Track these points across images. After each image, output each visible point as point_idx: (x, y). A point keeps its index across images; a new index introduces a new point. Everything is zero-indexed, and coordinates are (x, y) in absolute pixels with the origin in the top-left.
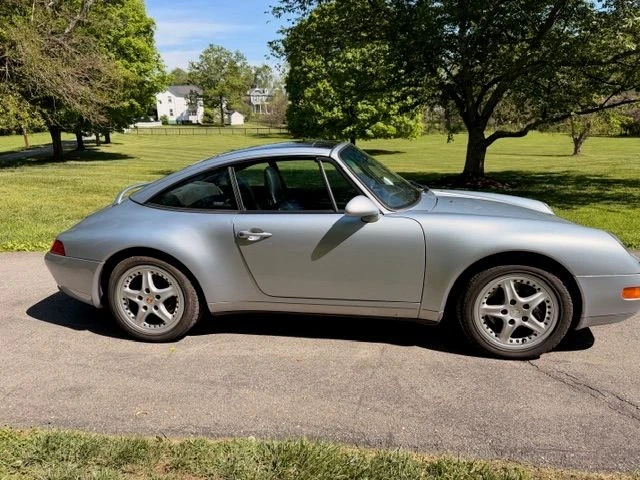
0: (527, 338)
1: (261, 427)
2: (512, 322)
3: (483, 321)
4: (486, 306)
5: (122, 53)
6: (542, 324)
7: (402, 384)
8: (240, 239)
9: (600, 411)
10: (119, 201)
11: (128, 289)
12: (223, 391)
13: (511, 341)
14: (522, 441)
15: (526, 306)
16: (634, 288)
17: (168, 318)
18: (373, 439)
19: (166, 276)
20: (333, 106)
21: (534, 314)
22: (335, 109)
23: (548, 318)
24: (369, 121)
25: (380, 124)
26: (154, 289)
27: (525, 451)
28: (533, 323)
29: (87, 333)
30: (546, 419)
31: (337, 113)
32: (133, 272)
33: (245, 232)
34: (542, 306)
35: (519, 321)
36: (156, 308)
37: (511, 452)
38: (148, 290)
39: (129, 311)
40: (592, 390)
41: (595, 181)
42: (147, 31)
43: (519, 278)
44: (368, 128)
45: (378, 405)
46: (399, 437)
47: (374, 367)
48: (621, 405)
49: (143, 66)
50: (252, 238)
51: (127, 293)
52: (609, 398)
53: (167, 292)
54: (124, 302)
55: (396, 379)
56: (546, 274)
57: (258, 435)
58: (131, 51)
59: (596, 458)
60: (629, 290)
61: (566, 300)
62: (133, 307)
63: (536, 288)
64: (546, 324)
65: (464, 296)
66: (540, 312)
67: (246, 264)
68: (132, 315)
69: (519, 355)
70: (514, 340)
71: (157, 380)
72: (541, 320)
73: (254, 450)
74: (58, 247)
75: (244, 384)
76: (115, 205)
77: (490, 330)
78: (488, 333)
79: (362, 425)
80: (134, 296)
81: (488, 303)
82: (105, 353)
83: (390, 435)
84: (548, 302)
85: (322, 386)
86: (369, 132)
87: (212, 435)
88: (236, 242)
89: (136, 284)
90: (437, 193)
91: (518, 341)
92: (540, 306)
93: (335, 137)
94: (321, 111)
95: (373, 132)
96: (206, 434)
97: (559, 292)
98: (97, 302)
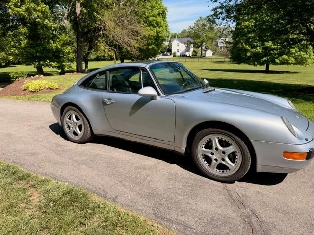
0: (225, 171)
1: (74, 180)
2: (216, 160)
3: (202, 157)
5: (150, 24)
6: (233, 164)
7: (149, 178)
8: (104, 103)
9: (233, 215)
10: (75, 84)
11: (68, 120)
12: (76, 165)
13: (216, 171)
15: (224, 153)
16: (292, 153)
17: (79, 133)
19: (79, 116)
20: (257, 46)
21: (229, 157)
22: (258, 48)
23: (237, 162)
24: (277, 54)
25: (285, 57)
28: (228, 162)
30: (197, 210)
31: (259, 50)
32: (69, 113)
33: (105, 100)
34: (234, 154)
35: (220, 160)
36: (76, 129)
38: (73, 121)
39: (68, 128)
42: (163, 14)
43: (220, 137)
44: (277, 58)
45: (127, 184)
46: (119, 199)
47: (145, 169)
48: (250, 216)
49: (159, 29)
50: (108, 103)
52: (247, 211)
53: (79, 123)
54: (66, 124)
56: (234, 136)
58: (154, 23)
60: (288, 154)
61: (246, 153)
63: (230, 143)
64: (235, 164)
66: (233, 157)
67: (106, 114)
68: (69, 130)
70: (218, 171)
71: (60, 156)
72: (233, 162)
75: (86, 164)
76: (73, 86)
77: (206, 162)
78: (204, 164)
79: (111, 189)
80: (69, 123)
81: (205, 148)
82: (56, 144)
83: (117, 197)
84: (236, 152)
86: (277, 61)
89: (70, 118)
91: (220, 172)
92: (232, 153)
93: (256, 63)
94: (250, 49)
95: (280, 61)
96: (54, 178)
97: (242, 148)
98: (60, 124)
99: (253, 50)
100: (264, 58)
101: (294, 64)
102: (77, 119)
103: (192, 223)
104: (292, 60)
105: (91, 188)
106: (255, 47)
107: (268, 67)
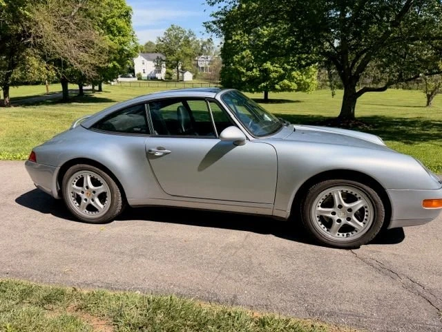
0: (350, 233)
1: (146, 285)
2: (339, 221)
3: (318, 219)
4: (320, 208)
5: (109, 30)
6: (361, 224)
7: (254, 261)
8: (150, 155)
9: (395, 288)
10: (75, 126)
11: (75, 186)
12: (127, 259)
13: (339, 235)
14: (329, 306)
15: (350, 210)
16: (431, 200)
17: (100, 208)
18: (222, 299)
19: (99, 179)
20: (253, 67)
21: (355, 215)
22: (254, 70)
23: (366, 220)
24: (278, 78)
25: (286, 81)
26: (91, 186)
27: (331, 314)
28: (354, 222)
29: (50, 215)
30: (352, 292)
31: (256, 72)
32: (78, 175)
33: (153, 149)
34: (362, 210)
35: (344, 221)
36: (93, 200)
37: (320, 314)
38: (87, 187)
39: (75, 202)
40: (391, 273)
41: (437, 125)
42: (126, 15)
43: (345, 189)
44: (277, 84)
45: (232, 274)
46: (241, 299)
47: (236, 248)
48: (412, 286)
49: (122, 39)
50: (158, 154)
51: (75, 189)
52: (404, 280)
53: (100, 189)
54: (72, 194)
55: (250, 257)
56: (365, 187)
57: (143, 290)
58: (115, 28)
59: (383, 323)
60: (428, 202)
61: (379, 207)
62: (79, 199)
63: (358, 196)
64: (364, 223)
65: (304, 201)
66: (360, 215)
67: (153, 172)
68: (78, 204)
69: (343, 245)
70: (341, 234)
71: (86, 249)
72: (361, 221)
73: (137, 301)
74: (33, 156)
75: (143, 255)
76: (71, 129)
77: (323, 226)
78: (321, 228)
79: (217, 288)
80: (79, 191)
81: (322, 206)
82: (57, 229)
83: (235, 297)
84: (366, 207)
85: (197, 259)
86: (277, 87)
87: (112, 289)
88: (147, 157)
89: (80, 183)
90: (297, 127)
91: (343, 235)
92: (360, 210)
93: (253, 90)
94: (244, 71)
95: (280, 86)
96: (107, 288)
97: (374, 201)
98: (55, 194)
99: (249, 73)
100: (263, 84)
101: (297, 90)
102: (96, 183)
103: (361, 310)
104: (294, 86)
105: (184, 292)
106: (251, 69)
107: (266, 95)
